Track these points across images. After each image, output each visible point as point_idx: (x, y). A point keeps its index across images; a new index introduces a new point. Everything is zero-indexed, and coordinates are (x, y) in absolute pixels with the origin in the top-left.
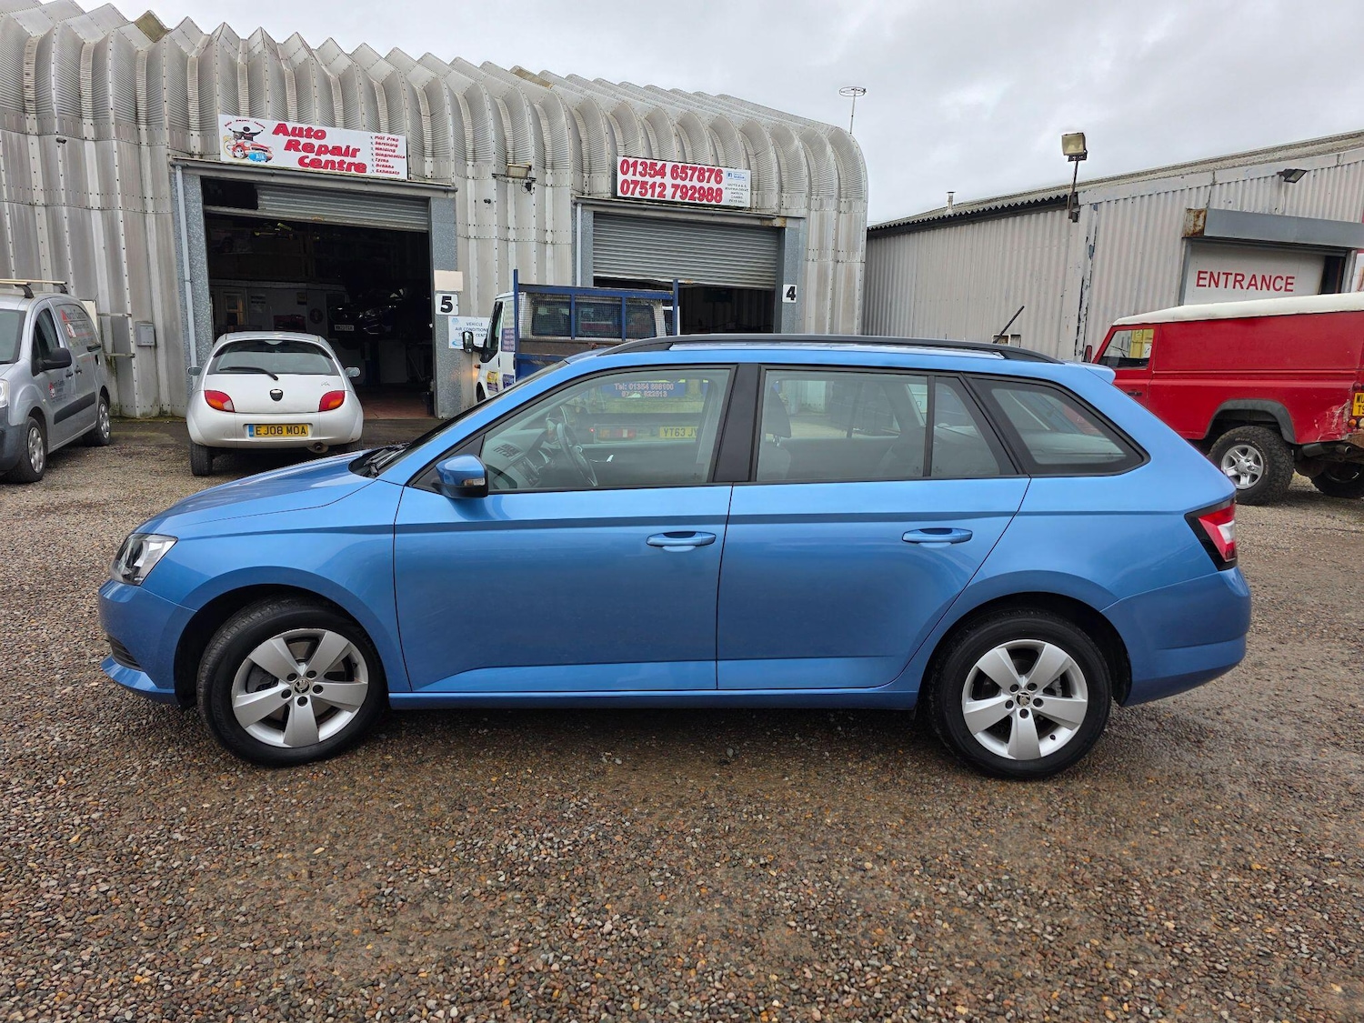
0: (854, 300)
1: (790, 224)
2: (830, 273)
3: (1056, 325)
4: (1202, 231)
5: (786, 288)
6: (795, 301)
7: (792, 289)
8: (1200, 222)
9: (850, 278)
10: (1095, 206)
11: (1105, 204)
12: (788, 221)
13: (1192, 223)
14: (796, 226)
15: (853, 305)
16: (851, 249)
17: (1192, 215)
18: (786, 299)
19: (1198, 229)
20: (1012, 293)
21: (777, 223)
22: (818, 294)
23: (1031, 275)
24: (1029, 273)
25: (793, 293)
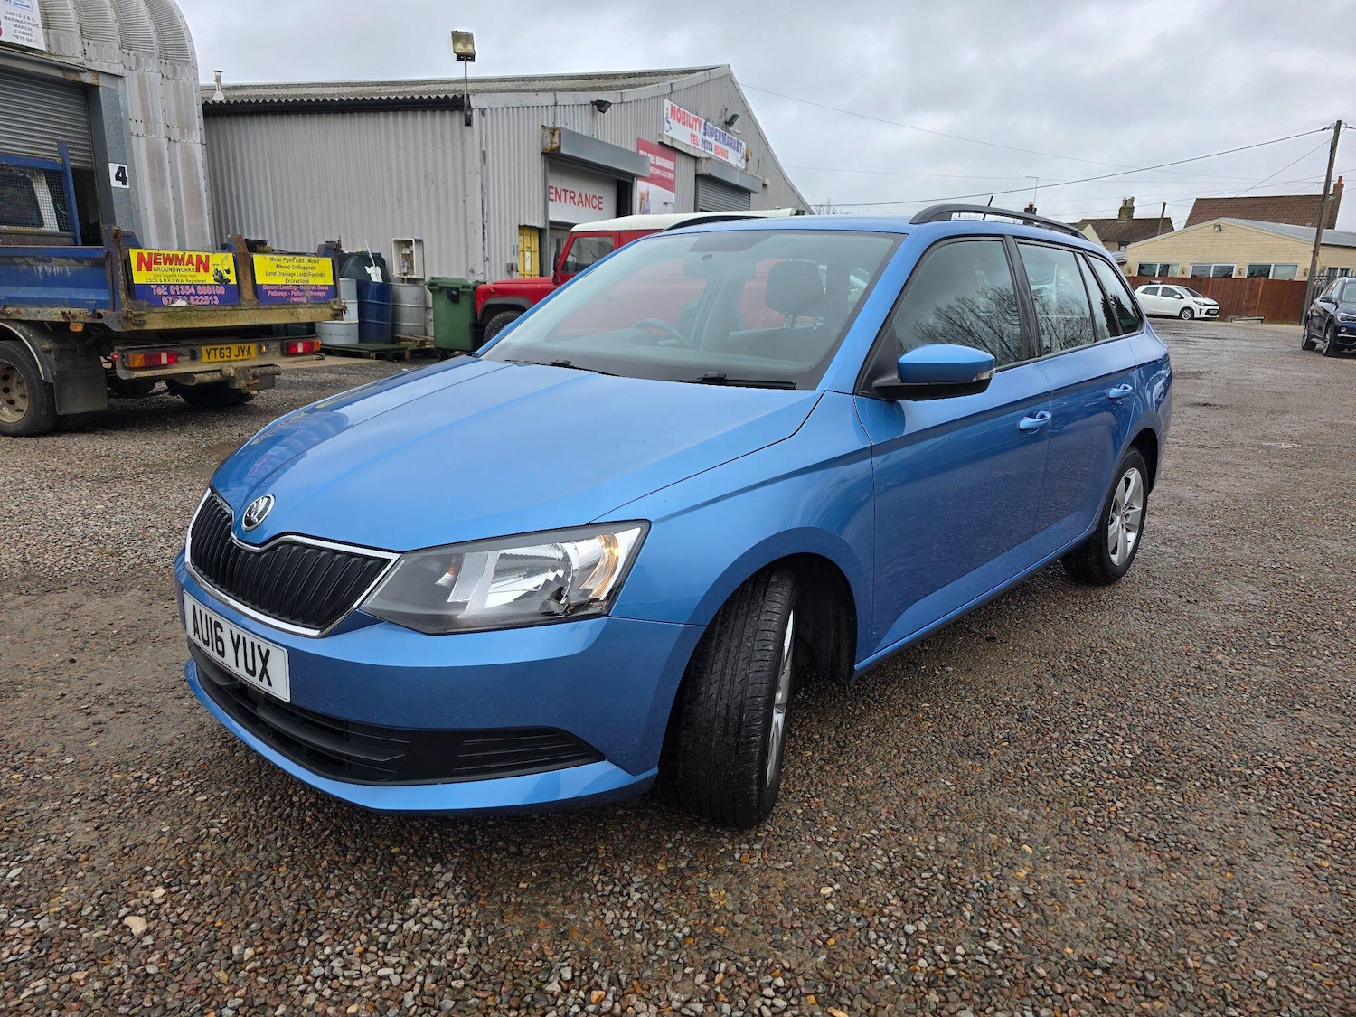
0: (199, 191)
1: (103, 83)
2: (166, 153)
3: (462, 230)
4: (559, 148)
5: (113, 169)
6: (128, 187)
7: (121, 170)
8: (556, 140)
9: (189, 163)
10: (483, 111)
11: (489, 110)
12: (101, 76)
13: (549, 140)
14: (114, 87)
15: (199, 196)
16: (186, 127)
17: (547, 133)
18: (115, 183)
19: (555, 146)
20: (405, 195)
21: (88, 79)
22: (152, 180)
23: (426, 176)
24: (422, 174)
25: (124, 174)
